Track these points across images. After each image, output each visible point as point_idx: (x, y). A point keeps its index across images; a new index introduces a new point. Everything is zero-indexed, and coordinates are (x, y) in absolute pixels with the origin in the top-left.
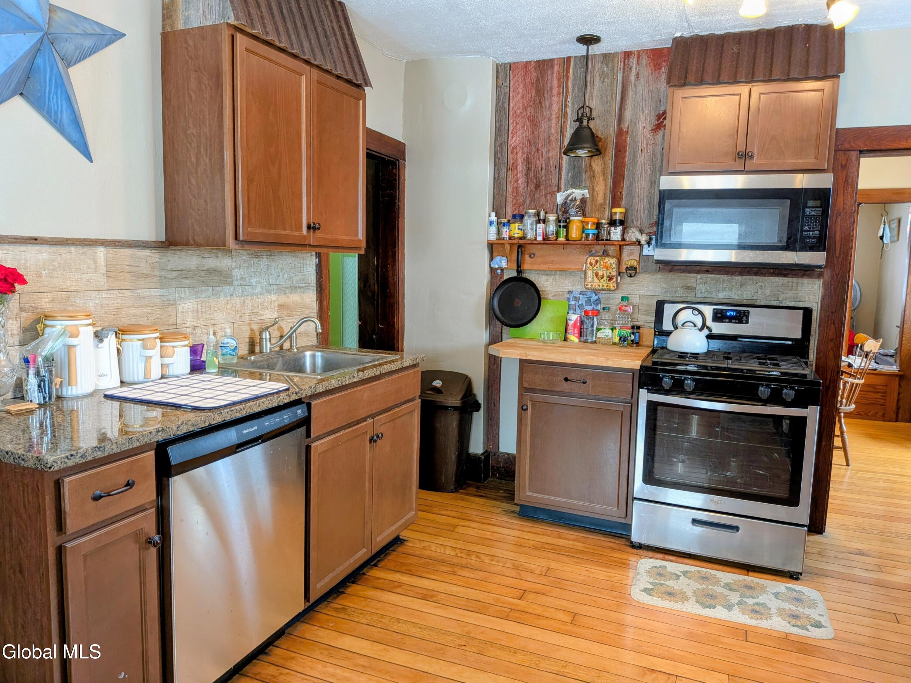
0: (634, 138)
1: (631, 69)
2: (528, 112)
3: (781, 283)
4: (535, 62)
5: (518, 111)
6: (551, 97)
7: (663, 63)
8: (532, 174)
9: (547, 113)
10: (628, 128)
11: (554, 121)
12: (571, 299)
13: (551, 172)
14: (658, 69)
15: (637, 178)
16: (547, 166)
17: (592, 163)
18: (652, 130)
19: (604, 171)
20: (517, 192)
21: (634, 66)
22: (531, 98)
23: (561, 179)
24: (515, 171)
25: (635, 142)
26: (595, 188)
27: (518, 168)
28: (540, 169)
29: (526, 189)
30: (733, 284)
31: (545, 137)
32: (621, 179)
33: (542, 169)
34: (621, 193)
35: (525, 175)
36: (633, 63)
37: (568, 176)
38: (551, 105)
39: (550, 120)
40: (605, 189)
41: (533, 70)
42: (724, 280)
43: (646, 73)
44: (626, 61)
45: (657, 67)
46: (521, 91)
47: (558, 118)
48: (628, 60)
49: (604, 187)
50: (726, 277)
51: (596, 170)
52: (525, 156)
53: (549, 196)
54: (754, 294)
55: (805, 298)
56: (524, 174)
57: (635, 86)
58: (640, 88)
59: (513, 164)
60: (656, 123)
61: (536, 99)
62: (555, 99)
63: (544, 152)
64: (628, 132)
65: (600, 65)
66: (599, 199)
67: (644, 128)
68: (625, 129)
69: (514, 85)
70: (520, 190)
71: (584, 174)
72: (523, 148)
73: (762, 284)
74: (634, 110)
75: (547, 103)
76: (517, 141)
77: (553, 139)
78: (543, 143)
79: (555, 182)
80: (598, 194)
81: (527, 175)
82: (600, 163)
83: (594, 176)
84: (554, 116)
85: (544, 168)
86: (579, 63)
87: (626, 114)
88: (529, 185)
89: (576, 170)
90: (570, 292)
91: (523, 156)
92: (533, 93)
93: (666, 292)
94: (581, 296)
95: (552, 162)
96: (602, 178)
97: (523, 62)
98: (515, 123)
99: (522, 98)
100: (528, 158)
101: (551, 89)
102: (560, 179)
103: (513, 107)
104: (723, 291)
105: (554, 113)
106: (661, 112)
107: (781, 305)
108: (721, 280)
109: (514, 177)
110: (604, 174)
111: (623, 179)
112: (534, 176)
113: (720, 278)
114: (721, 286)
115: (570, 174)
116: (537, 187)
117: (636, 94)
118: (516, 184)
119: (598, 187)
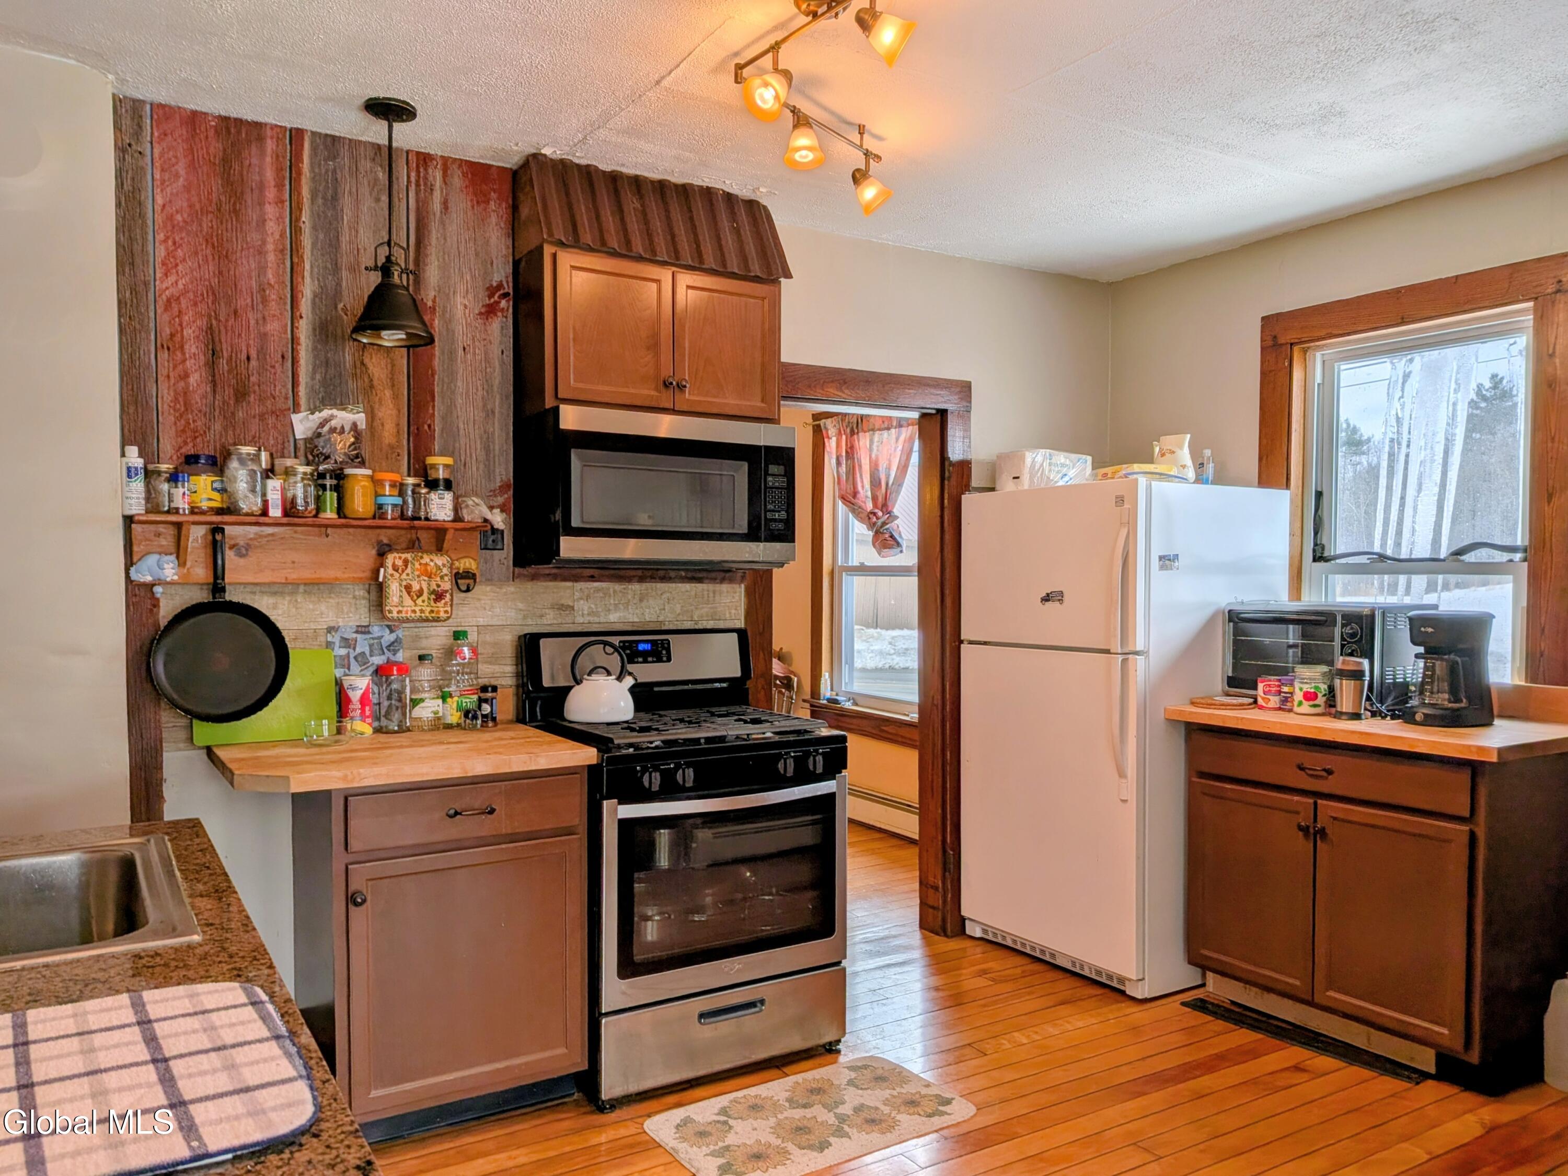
0: (448, 322)
1: (432, 190)
2: (205, 226)
3: (693, 593)
4: (215, 117)
5: (179, 217)
6: (261, 204)
7: (492, 194)
8: (223, 365)
9: (254, 237)
10: (434, 301)
11: (271, 257)
12: (337, 644)
13: (273, 367)
14: (484, 202)
15: (460, 401)
16: (262, 352)
17: (366, 361)
18: (480, 314)
19: (392, 379)
20: (187, 404)
21: (438, 183)
22: (210, 193)
23: (298, 385)
24: (179, 354)
25: (450, 332)
26: (376, 411)
27: (187, 347)
28: (244, 357)
29: (210, 397)
30: (630, 597)
31: (251, 288)
32: (429, 399)
33: (248, 358)
34: (429, 426)
35: (206, 364)
36: (434, 177)
37: (313, 379)
38: (262, 222)
39: (261, 252)
40: (398, 416)
41: (211, 133)
42: (615, 591)
43: (461, 203)
44: (422, 170)
45: (481, 199)
46: (182, 172)
47: (282, 251)
48: (426, 170)
49: (395, 412)
50: (618, 587)
51: (376, 375)
52: (202, 323)
53: (271, 420)
54: (660, 613)
55: (725, 614)
56: (202, 363)
57: (442, 223)
58: (452, 228)
59: (172, 335)
60: (488, 302)
61: (223, 199)
62: (270, 210)
63: (252, 322)
64: (435, 309)
65: (369, 165)
66: (386, 434)
67: (466, 307)
68: (430, 304)
69: (162, 155)
70: (196, 399)
71: (350, 382)
72: (195, 304)
73: (668, 595)
74: (444, 268)
75: (252, 214)
76: (180, 286)
77: (273, 297)
78: (249, 301)
79: (283, 387)
80: (383, 425)
81: (212, 363)
82: (383, 363)
83: (372, 387)
84: (270, 247)
85: (253, 354)
86: (321, 147)
87: (428, 274)
88: (219, 389)
89: (332, 371)
90: (330, 630)
91: (199, 323)
92: (216, 185)
93: (525, 617)
94: (359, 636)
95: (275, 348)
96: (388, 393)
97: (185, 109)
98: (170, 243)
99: (187, 189)
100: (210, 328)
101: (262, 187)
102: (295, 383)
103: (164, 206)
104: (615, 610)
105: (270, 240)
106: (495, 284)
107: (697, 627)
108: (611, 590)
109: (175, 367)
110: (393, 386)
111: (433, 400)
112: (229, 372)
113: (609, 589)
114: (612, 601)
115: (318, 377)
116: (241, 395)
117: (445, 239)
118: (182, 384)
119: (383, 409)
